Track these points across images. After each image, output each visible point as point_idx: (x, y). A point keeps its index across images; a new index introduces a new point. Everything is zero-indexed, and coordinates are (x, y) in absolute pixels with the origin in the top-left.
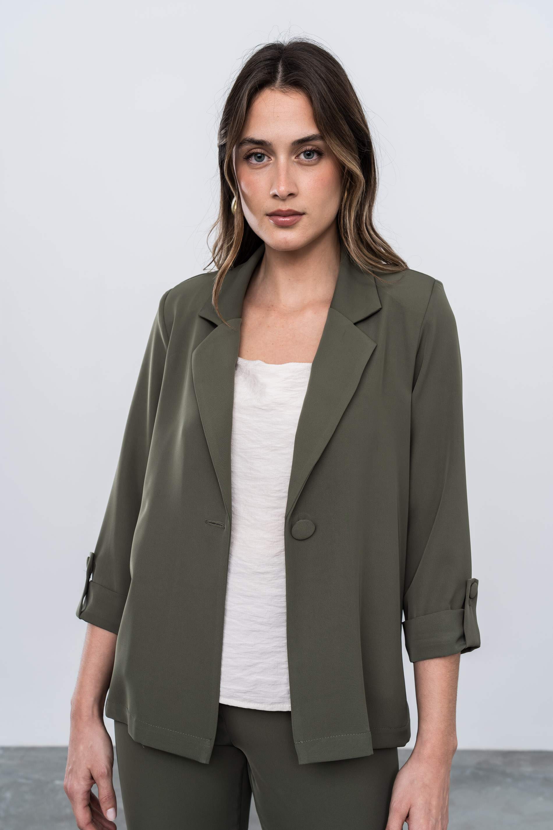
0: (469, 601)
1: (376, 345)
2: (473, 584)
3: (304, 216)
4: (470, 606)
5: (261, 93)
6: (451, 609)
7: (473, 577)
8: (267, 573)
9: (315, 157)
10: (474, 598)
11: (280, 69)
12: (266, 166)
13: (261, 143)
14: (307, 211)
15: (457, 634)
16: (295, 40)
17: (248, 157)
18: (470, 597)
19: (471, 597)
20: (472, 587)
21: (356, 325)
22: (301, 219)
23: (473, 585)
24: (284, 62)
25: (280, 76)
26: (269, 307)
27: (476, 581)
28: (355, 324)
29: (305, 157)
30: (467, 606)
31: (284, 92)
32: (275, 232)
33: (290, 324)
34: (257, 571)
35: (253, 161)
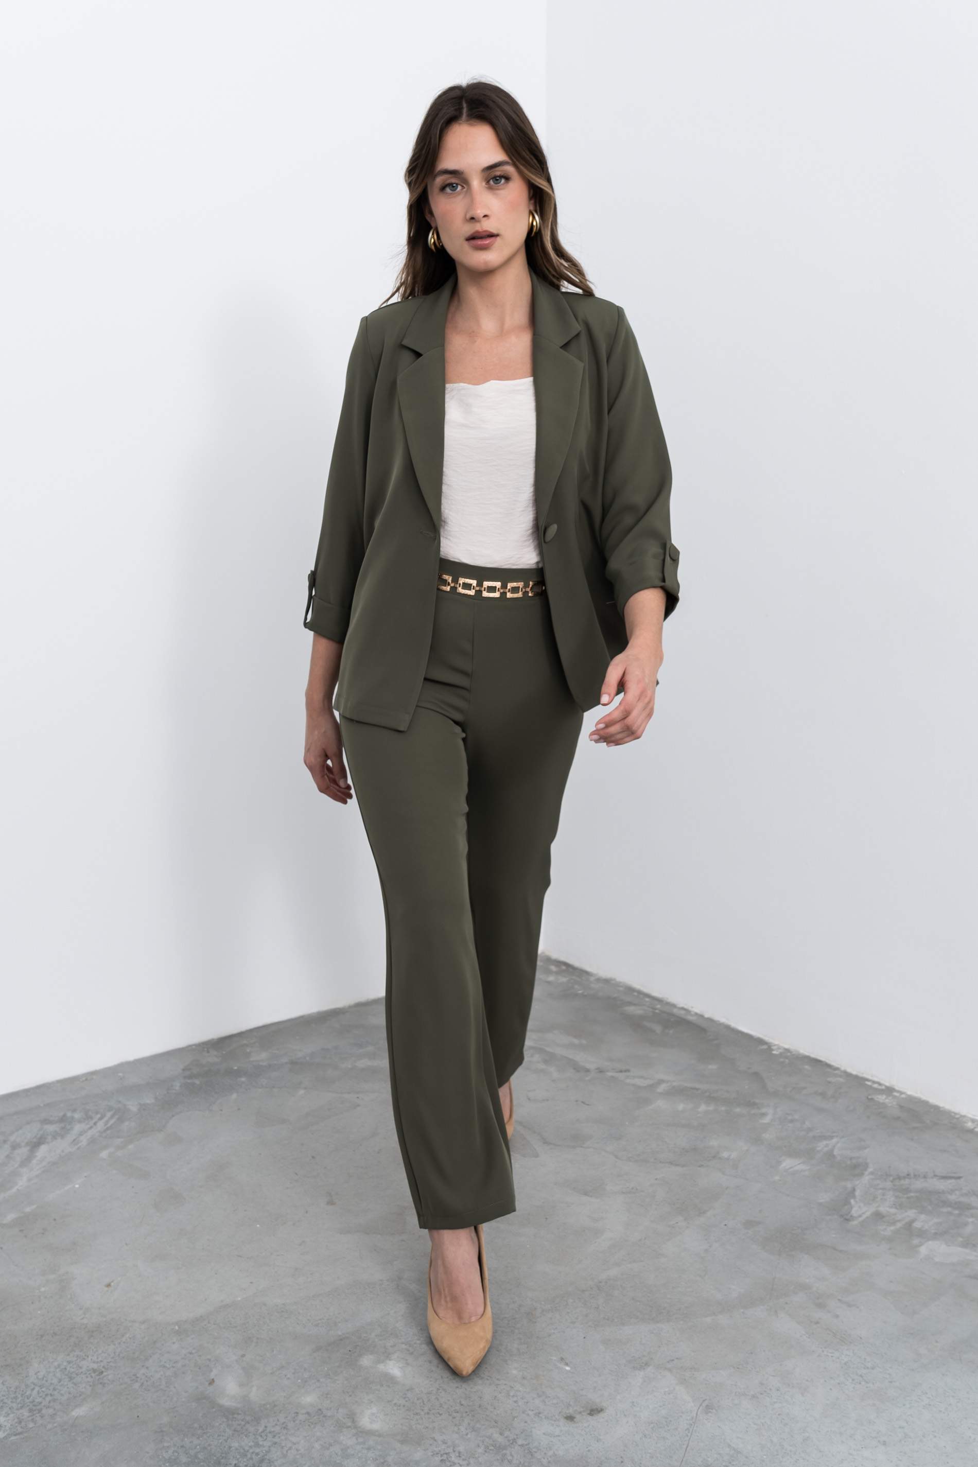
1: (584, 365)
5: (450, 128)
9: (503, 181)
11: (465, 105)
12: (459, 194)
13: (454, 173)
16: (472, 82)
17: (443, 189)
21: (561, 348)
22: (497, 240)
24: (467, 102)
25: (465, 111)
29: (494, 182)
31: (471, 125)
32: (474, 255)
35: (448, 190)
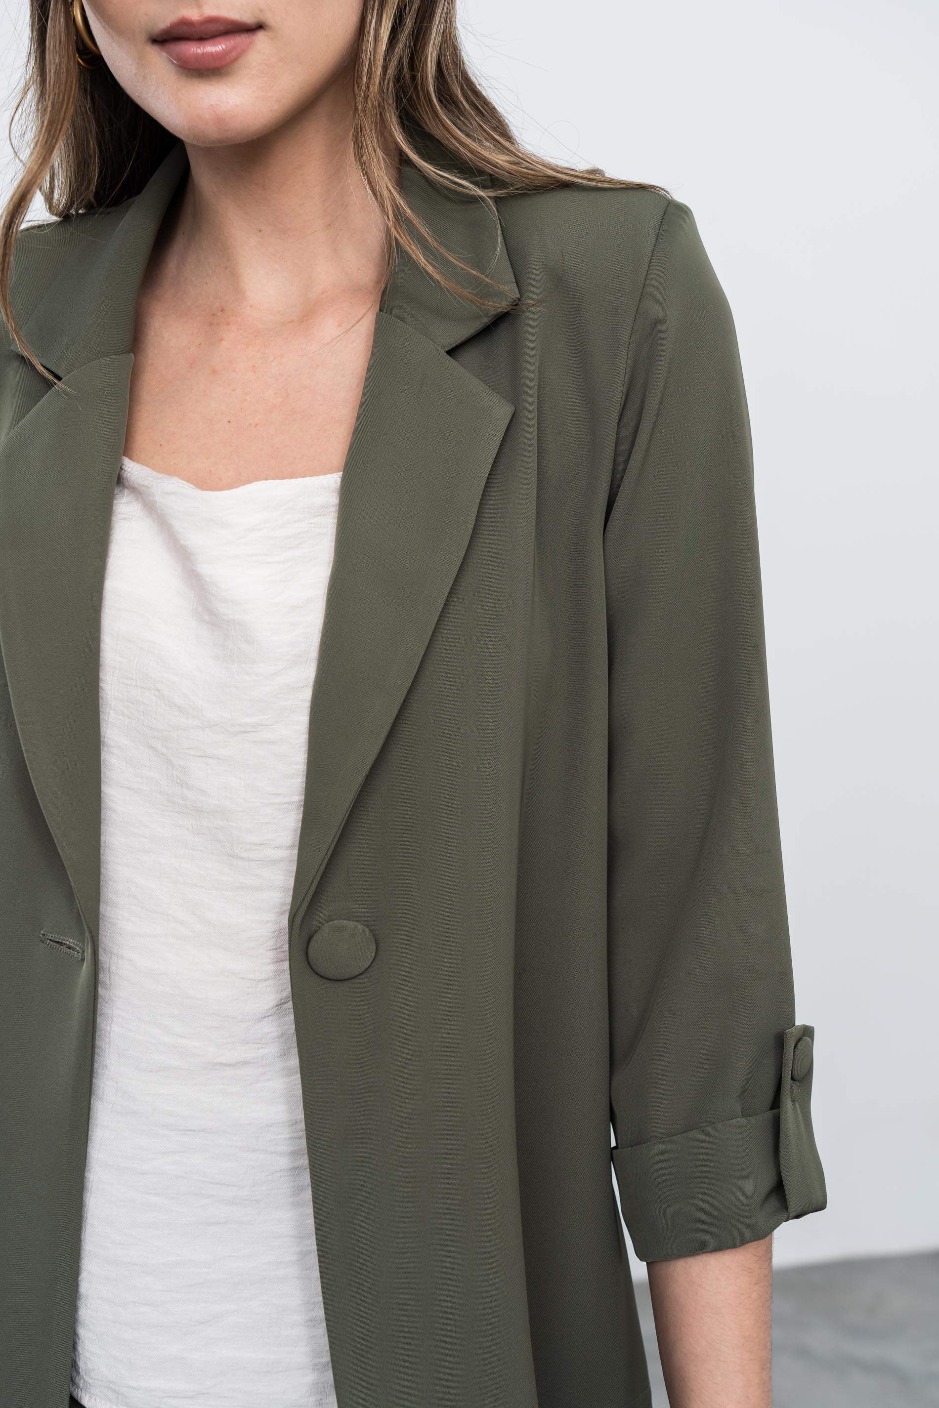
0: (791, 1087)
1: (513, 411)
2: (799, 1040)
3: (261, 36)
4: (793, 1101)
6: (743, 1116)
7: (798, 1022)
8: (245, 1063)
10: (804, 1079)
14: (268, 18)
15: (766, 1182)
18: (792, 1078)
19: (795, 1077)
20: (797, 1052)
21: (452, 357)
22: (251, 43)
23: (801, 1044)
26: (214, 315)
27: (808, 1032)
28: (451, 352)
30: (787, 1105)
32: (183, 92)
33: (272, 361)
34: (215, 1061)
